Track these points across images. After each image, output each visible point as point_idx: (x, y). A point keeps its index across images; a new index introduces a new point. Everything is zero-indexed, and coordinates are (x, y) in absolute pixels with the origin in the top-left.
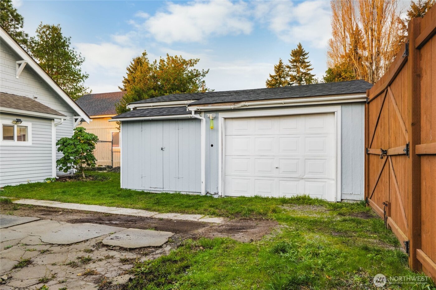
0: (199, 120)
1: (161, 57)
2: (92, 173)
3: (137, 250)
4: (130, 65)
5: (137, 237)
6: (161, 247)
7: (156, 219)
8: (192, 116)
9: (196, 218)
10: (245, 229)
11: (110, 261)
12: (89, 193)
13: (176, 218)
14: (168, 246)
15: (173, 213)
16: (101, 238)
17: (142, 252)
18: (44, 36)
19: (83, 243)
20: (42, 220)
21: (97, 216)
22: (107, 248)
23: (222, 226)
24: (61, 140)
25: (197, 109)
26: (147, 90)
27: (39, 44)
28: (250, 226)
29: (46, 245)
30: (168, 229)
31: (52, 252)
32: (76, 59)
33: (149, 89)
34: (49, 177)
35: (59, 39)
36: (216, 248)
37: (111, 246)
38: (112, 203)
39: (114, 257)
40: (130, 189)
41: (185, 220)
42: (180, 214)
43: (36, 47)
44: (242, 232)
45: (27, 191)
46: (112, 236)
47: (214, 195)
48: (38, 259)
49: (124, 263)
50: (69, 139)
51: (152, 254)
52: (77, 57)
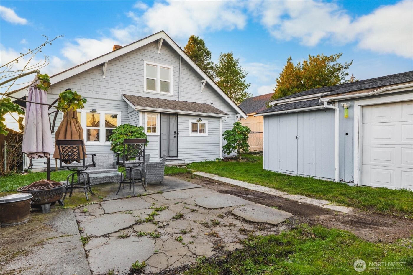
0: (333, 110)
1: (304, 59)
2: (248, 156)
3: (256, 224)
4: (282, 72)
5: (259, 213)
6: (276, 225)
7: (283, 199)
8: (324, 107)
9: (321, 204)
10: (376, 225)
11: (232, 228)
12: (239, 171)
13: (301, 201)
14: (283, 226)
15: (301, 196)
16: (233, 208)
17: (259, 227)
18: (223, 62)
19: (220, 209)
20: (202, 188)
21: (238, 190)
22: (234, 217)
23: (348, 216)
24: (225, 132)
25: (330, 99)
26: (291, 88)
27: (220, 68)
28: (384, 222)
29: (196, 206)
30: (291, 210)
31: (198, 212)
32: (242, 73)
33: (293, 88)
34: (217, 158)
35: (232, 62)
36: (329, 239)
37: (237, 216)
38: (253, 180)
39: (236, 225)
40: (270, 171)
41: (309, 204)
42: (307, 197)
43: (218, 70)
44: (371, 228)
45: (203, 166)
46: (242, 207)
47: (348, 183)
48: (188, 215)
49: (241, 233)
50: (231, 131)
51: (267, 230)
52: (243, 72)
